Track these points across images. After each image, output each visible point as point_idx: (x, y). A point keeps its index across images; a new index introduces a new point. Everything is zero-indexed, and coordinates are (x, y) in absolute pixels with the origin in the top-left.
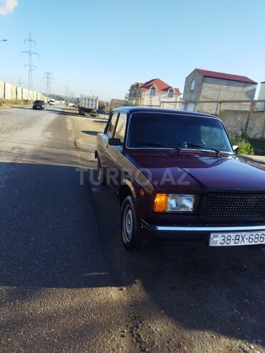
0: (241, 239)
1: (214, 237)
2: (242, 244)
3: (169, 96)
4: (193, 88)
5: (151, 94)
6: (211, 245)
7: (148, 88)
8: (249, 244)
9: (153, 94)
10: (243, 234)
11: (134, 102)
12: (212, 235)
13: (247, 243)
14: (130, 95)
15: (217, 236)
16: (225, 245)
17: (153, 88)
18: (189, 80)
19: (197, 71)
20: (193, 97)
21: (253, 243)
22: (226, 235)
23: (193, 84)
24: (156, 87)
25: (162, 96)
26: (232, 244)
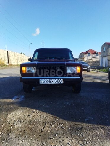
0: (51, 81)
1: (41, 80)
2: (52, 83)
3: (96, 55)
4: (104, 51)
5: (88, 55)
6: (40, 83)
7: (87, 53)
8: (55, 83)
9: (89, 55)
10: (52, 79)
11: (81, 59)
12: (40, 80)
13: (54, 83)
14: (80, 57)
15: (42, 80)
16: (46, 83)
17: (89, 53)
18: (103, 47)
19: (106, 43)
20: (105, 54)
21: (57, 83)
22: (45, 80)
23: (105, 49)
24: (90, 52)
25: (93, 56)
26: (48, 83)
